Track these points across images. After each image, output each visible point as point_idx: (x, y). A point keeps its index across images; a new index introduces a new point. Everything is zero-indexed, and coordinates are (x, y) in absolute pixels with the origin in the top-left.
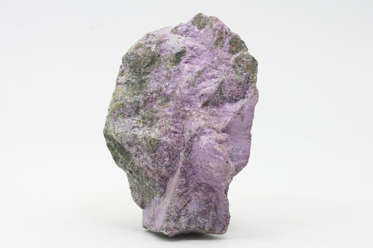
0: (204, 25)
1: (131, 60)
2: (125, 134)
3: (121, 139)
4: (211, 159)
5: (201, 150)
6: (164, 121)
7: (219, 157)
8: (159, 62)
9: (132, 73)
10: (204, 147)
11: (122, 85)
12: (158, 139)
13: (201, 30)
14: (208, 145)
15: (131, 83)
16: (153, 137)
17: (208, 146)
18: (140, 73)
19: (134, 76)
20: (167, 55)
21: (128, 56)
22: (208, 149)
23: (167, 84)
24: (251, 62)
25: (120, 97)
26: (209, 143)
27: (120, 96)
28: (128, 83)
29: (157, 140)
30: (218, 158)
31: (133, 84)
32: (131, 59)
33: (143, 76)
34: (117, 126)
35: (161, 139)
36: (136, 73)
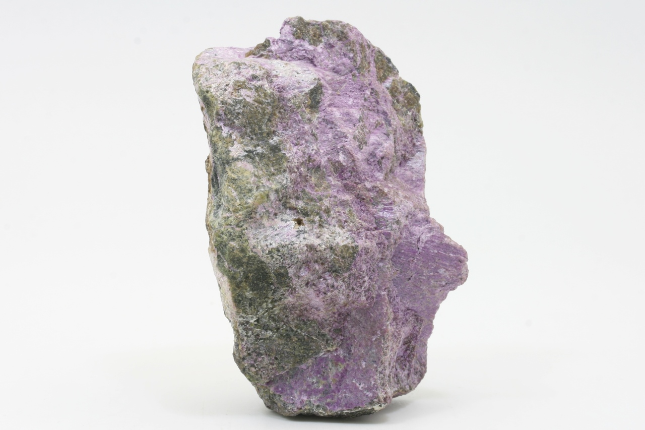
0: (319, 38)
1: (238, 114)
2: (292, 247)
3: (281, 258)
4: (444, 263)
5: (420, 251)
6: (344, 213)
7: (457, 256)
8: (282, 110)
9: (249, 137)
10: (427, 245)
11: (241, 160)
12: (353, 245)
13: (317, 46)
14: (433, 240)
15: (258, 154)
16: (342, 244)
17: (433, 242)
18: (261, 134)
19: (255, 142)
20: (296, 97)
21: (230, 107)
22: (435, 246)
23: (315, 148)
24: (411, 92)
25: (253, 183)
26: (433, 236)
27: (251, 182)
28: (251, 155)
29: (353, 247)
30: (457, 258)
31: (262, 156)
32: (239, 111)
33: (268, 139)
34: (262, 237)
35: (356, 244)
36: (256, 135)
